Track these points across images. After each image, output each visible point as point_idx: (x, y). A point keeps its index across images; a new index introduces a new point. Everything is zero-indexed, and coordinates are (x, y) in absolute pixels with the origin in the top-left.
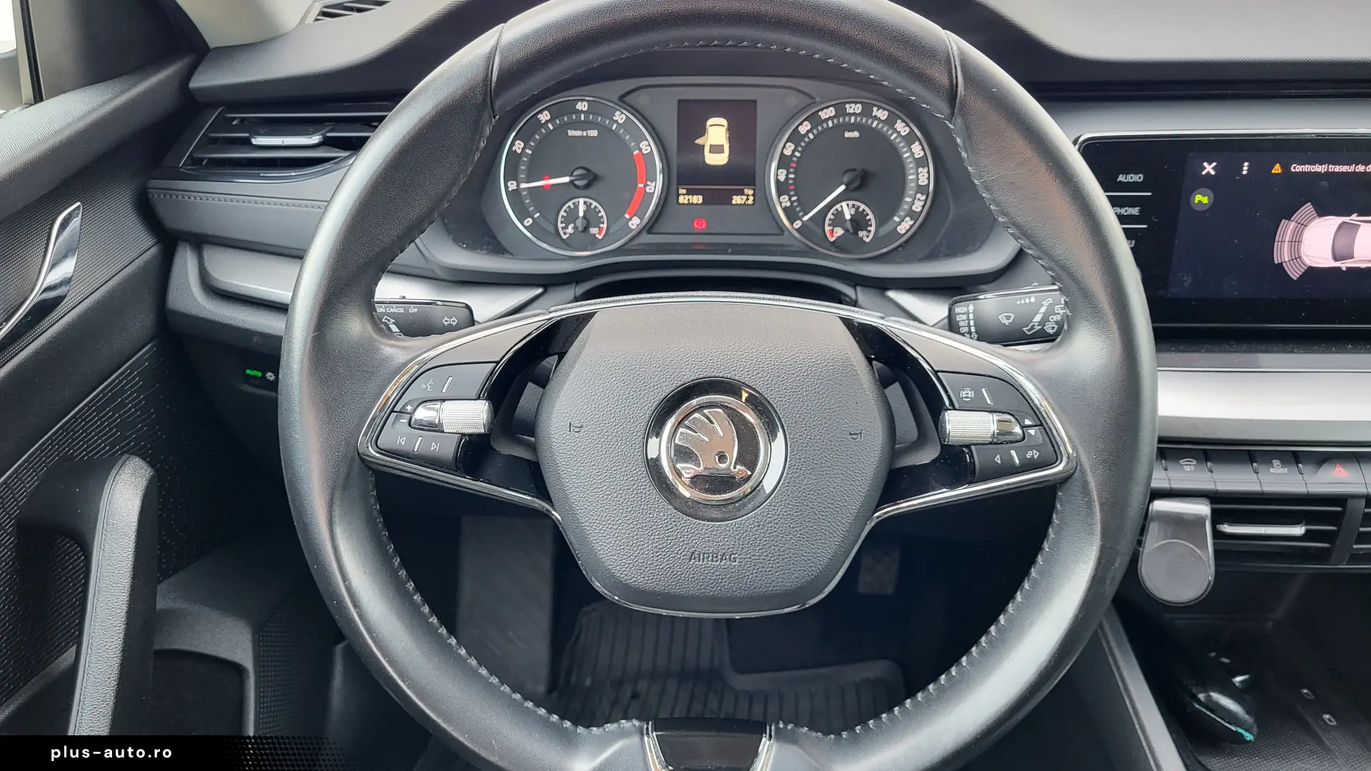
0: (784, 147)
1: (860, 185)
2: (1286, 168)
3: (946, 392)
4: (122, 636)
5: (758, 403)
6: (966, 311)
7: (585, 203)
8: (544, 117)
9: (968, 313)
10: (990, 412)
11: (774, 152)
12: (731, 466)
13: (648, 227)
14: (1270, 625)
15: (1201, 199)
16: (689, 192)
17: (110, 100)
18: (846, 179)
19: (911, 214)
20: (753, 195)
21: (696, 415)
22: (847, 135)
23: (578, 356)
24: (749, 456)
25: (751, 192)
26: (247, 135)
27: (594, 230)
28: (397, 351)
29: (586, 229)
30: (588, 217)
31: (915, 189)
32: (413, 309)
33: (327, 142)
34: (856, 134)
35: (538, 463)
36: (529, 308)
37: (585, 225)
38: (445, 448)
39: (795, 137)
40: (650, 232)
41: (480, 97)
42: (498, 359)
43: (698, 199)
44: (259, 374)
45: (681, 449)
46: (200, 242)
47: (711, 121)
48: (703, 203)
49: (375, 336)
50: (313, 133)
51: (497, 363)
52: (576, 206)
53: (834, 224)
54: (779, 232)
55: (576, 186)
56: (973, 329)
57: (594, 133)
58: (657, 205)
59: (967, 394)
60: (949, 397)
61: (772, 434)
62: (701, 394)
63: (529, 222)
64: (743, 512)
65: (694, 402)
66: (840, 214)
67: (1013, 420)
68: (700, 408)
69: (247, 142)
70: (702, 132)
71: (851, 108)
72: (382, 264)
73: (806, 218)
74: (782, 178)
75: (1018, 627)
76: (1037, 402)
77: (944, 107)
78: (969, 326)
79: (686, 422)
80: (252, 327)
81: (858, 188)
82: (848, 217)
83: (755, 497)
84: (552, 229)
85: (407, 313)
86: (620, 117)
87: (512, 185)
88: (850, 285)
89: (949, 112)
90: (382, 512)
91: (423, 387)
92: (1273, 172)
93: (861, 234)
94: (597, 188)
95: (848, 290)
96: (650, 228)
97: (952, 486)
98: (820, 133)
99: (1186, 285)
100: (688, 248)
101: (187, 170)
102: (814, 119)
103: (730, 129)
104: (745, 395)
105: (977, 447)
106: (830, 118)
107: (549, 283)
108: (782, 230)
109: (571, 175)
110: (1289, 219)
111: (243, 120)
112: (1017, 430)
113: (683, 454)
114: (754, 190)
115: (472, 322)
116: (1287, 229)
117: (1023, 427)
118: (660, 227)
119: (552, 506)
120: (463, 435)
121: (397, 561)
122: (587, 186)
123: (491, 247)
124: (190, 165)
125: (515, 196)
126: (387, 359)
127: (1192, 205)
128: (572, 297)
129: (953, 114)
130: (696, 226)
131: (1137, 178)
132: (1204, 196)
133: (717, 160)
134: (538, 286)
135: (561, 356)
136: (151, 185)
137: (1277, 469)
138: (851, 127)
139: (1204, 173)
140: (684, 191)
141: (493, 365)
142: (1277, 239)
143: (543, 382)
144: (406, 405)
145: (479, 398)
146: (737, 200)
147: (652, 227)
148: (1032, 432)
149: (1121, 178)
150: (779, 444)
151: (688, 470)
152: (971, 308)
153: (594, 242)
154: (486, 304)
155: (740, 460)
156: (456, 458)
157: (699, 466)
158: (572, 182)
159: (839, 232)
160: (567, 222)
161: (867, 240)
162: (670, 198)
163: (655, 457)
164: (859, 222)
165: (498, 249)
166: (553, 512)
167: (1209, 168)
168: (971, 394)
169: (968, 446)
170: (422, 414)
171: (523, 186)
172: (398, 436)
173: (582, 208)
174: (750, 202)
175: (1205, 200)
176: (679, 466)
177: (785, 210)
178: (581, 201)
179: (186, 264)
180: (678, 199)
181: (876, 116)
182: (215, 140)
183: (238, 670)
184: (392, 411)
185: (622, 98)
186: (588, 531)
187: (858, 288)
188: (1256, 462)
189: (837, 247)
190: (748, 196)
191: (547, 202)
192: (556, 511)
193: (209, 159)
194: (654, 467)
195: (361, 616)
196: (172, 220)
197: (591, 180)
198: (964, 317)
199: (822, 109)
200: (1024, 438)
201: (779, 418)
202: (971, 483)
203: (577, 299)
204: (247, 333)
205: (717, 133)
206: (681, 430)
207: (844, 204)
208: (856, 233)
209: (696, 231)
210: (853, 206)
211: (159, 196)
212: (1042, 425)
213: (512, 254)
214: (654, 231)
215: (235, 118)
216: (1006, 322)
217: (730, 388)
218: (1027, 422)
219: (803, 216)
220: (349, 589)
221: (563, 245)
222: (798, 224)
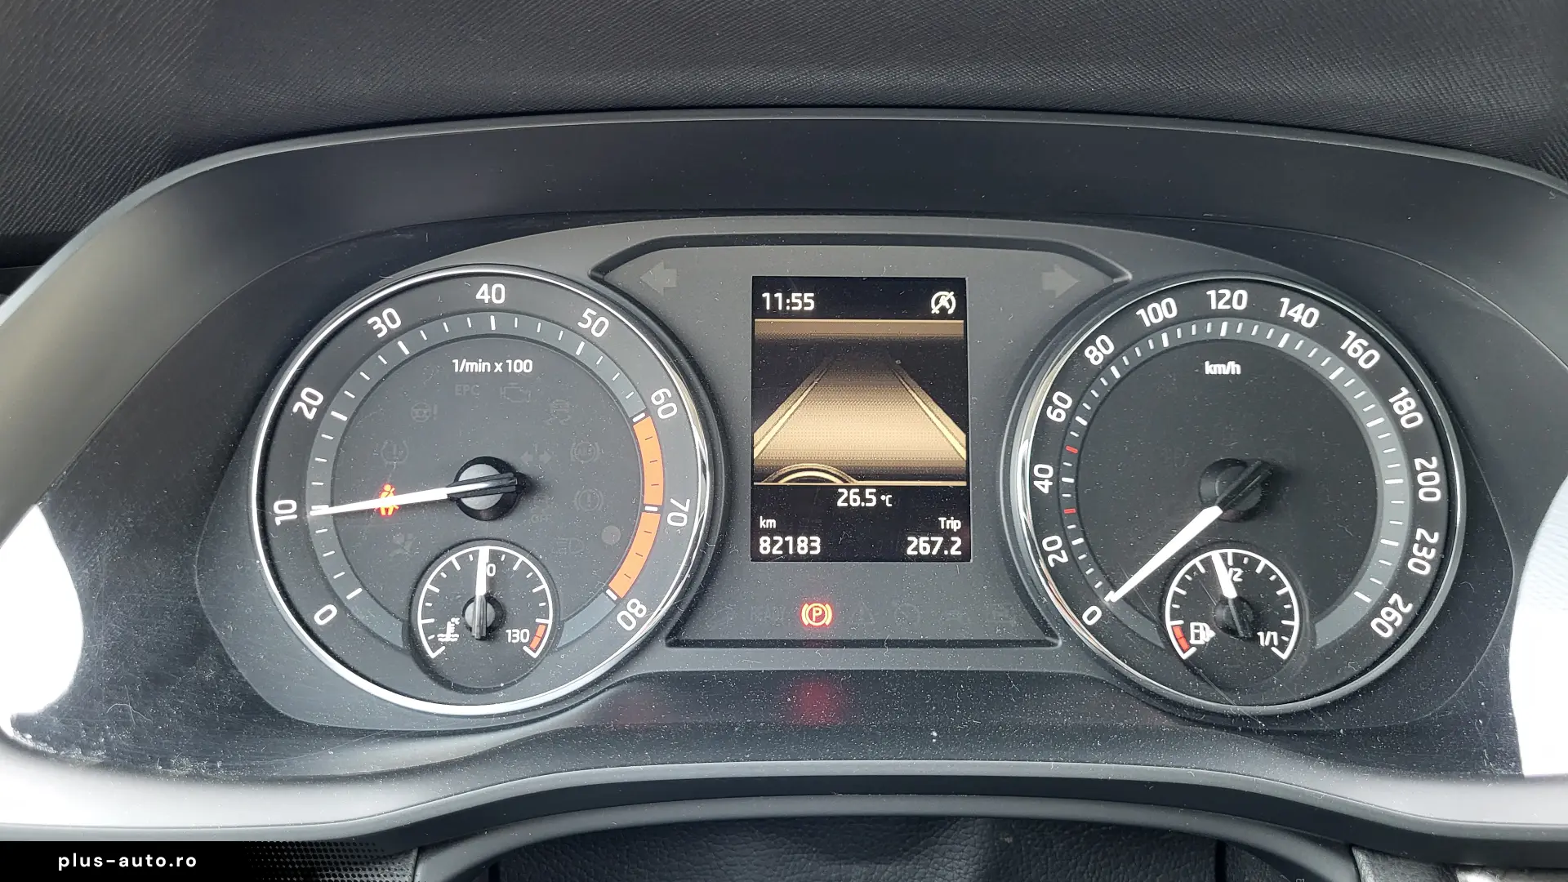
0: (1048, 401)
7: (494, 557)
8: (384, 322)
13: (669, 625)
16: (787, 526)
18: (1222, 488)
19: (1407, 583)
20: (964, 533)
22: (1210, 369)
25: (955, 524)
27: (516, 635)
29: (491, 632)
30: (497, 594)
31: (1410, 516)
34: (1233, 368)
37: (490, 620)
39: (1075, 378)
40: (675, 640)
43: (808, 545)
48: (822, 557)
52: (470, 567)
53: (1188, 613)
54: (1037, 634)
55: (469, 512)
57: (524, 366)
58: (700, 559)
63: (326, 614)
66: (1203, 586)
71: (1221, 299)
73: (1113, 597)
74: (1045, 486)
81: (1250, 515)
82: (1227, 591)
84: (393, 633)
86: (595, 324)
87: (283, 512)
93: (1265, 639)
94: (531, 515)
96: (674, 628)
98: (1139, 367)
102: (1125, 328)
106: (1166, 325)
108: (1051, 631)
109: (455, 481)
114: (965, 521)
118: (706, 625)
122: (502, 510)
125: (288, 541)
130: (806, 620)
138: (1222, 350)
140: (772, 522)
146: (920, 546)
147: (676, 630)
153: (519, 672)
158: (456, 500)
159: (1205, 634)
160: (440, 611)
161: (1284, 656)
162: (731, 545)
164: (1256, 606)
171: (318, 511)
173: (484, 573)
174: (954, 551)
177: (1056, 572)
178: (484, 551)
180: (756, 545)
181: (1289, 318)
185: (602, 272)
189: (1197, 677)
190: (948, 534)
197: (514, 494)
199: (1143, 302)
207: (1215, 555)
208: (1250, 636)
209: (806, 637)
210: (1241, 561)
214: (688, 638)
219: (1107, 591)
221: (425, 679)
222: (1093, 614)
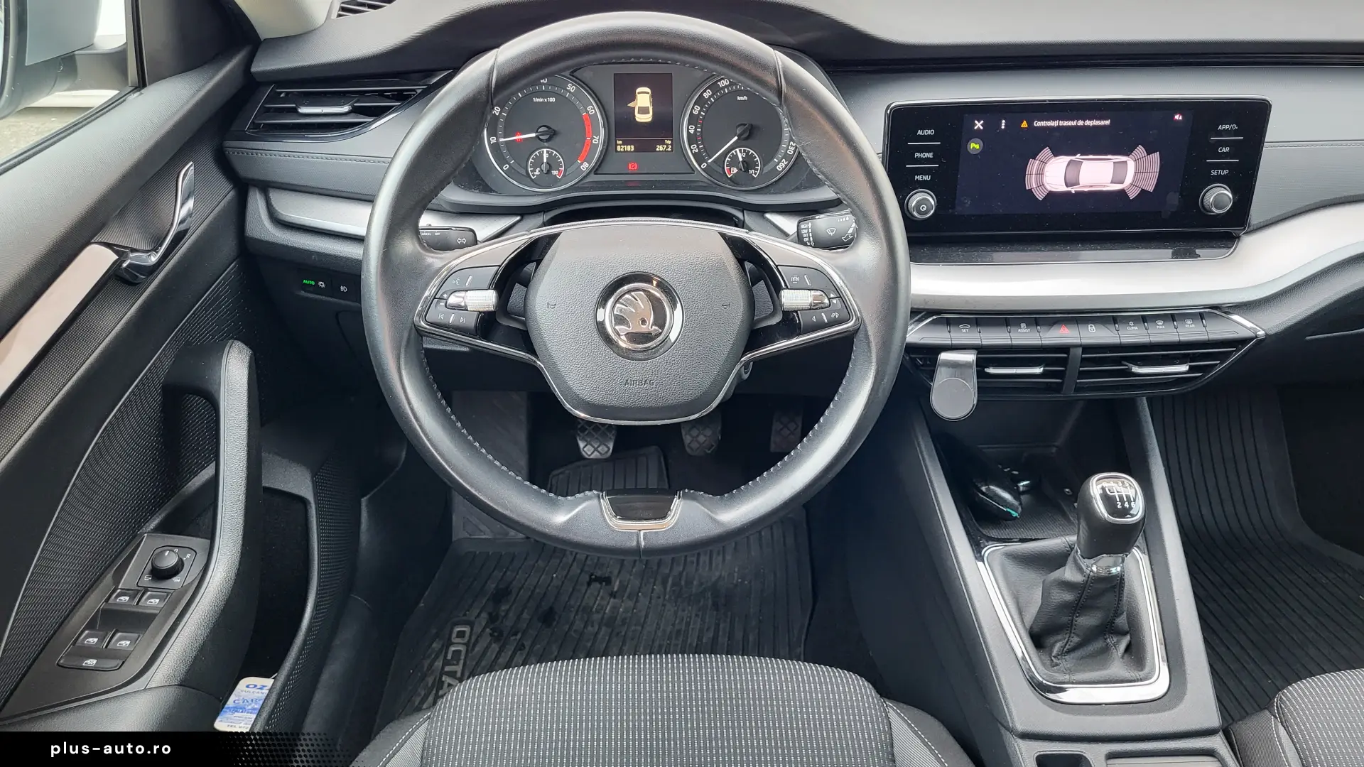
0: (693, 107)
1: (749, 134)
2: (1030, 123)
3: (783, 278)
4: (246, 459)
5: (663, 286)
6: (807, 226)
7: (548, 152)
9: (808, 229)
10: (809, 290)
11: (687, 109)
12: (649, 327)
13: (595, 170)
14: (1054, 450)
15: (975, 146)
16: (625, 143)
17: (204, 86)
18: (738, 132)
19: (786, 156)
20: (671, 144)
21: (627, 296)
22: (739, 98)
23: (551, 261)
24: (660, 321)
25: (669, 142)
26: (294, 105)
27: (554, 173)
28: (435, 260)
29: (549, 172)
30: (550, 162)
31: (788, 138)
32: (437, 233)
33: (356, 111)
34: (745, 98)
35: (527, 331)
36: (508, 233)
37: (548, 169)
38: (470, 321)
39: (701, 101)
40: (596, 173)
41: (484, 98)
42: (500, 264)
43: (630, 148)
44: (313, 283)
45: (618, 317)
46: (265, 187)
47: (639, 90)
48: (634, 151)
49: (421, 251)
50: (344, 104)
51: (500, 266)
52: (541, 155)
53: (731, 165)
54: (691, 171)
55: (541, 140)
56: (811, 239)
57: (552, 100)
58: (601, 152)
59: (796, 279)
60: (784, 281)
61: (674, 306)
62: (629, 283)
63: (506, 167)
64: (655, 356)
65: (626, 288)
66: (735, 157)
67: (824, 295)
68: (629, 292)
69: (294, 111)
70: (633, 98)
72: (424, 205)
73: (710, 161)
74: (692, 131)
75: (831, 424)
76: (838, 283)
77: (776, 99)
78: (809, 237)
79: (621, 301)
80: (311, 248)
81: (747, 138)
82: (741, 159)
83: (664, 345)
84: (523, 171)
85: (433, 236)
86: (571, 88)
87: (493, 140)
88: (739, 210)
89: (779, 103)
90: (428, 363)
91: (453, 282)
92: (1022, 126)
93: (751, 172)
94: (557, 140)
95: (739, 215)
96: (596, 170)
97: (789, 337)
98: (719, 98)
99: (967, 205)
100: (625, 185)
101: (252, 132)
102: (714, 87)
103: (653, 96)
104: (655, 283)
105: (802, 312)
106: (726, 86)
107: (524, 212)
108: (693, 170)
109: (537, 132)
110: (1034, 158)
111: (287, 94)
112: (826, 301)
113: (620, 320)
114: (672, 140)
115: (476, 242)
116: (1033, 166)
117: (829, 299)
118: (605, 169)
119: (537, 357)
120: (480, 312)
121: (439, 395)
122: (548, 140)
123: (481, 187)
124: (251, 129)
125: (495, 147)
126: (430, 265)
127: (969, 150)
128: (541, 222)
129: (781, 104)
130: (630, 168)
131: (931, 132)
132: (976, 144)
133: (642, 118)
134: (516, 215)
135: (539, 262)
136: (227, 145)
137: (1023, 329)
138: (742, 93)
139: (976, 128)
140: (621, 142)
141: (498, 267)
142: (1027, 173)
143: (526, 283)
144: (444, 293)
145: (489, 288)
146: (660, 148)
147: (597, 170)
148: (835, 301)
149: (920, 132)
150: (678, 311)
151: (622, 329)
152: (810, 225)
153: (555, 181)
154: (485, 228)
155: (655, 323)
156: (476, 326)
157: (629, 327)
158: (537, 137)
159: (735, 170)
160: (534, 166)
161: (756, 176)
162: (610, 148)
163: (601, 320)
164: (748, 164)
165: (487, 189)
166: (538, 362)
167: (979, 125)
168: (798, 279)
169: (796, 312)
170: (453, 300)
171: (502, 140)
172: (439, 314)
173: (545, 156)
174: (669, 149)
175: (977, 147)
176: (617, 327)
177: (695, 155)
178: (545, 150)
179: (256, 203)
180: (616, 148)
182: (268, 110)
183: (303, 501)
184: (435, 298)
185: (572, 73)
186: (561, 369)
187: (745, 212)
188: (1009, 325)
189: (733, 182)
190: (667, 145)
191: (520, 152)
192: (539, 361)
193: (264, 124)
194: (600, 326)
195: (421, 427)
196: (244, 171)
197: (552, 134)
198: (806, 231)
199: (720, 80)
200: (830, 305)
201: (678, 296)
202: (799, 334)
203: (545, 224)
204: (310, 253)
205: (643, 97)
206: (618, 305)
207: (738, 150)
208: (747, 171)
209: (630, 172)
210: (744, 151)
211: (234, 153)
212: (840, 297)
213: (496, 192)
214: (599, 172)
215: (283, 92)
216: (831, 234)
217: (646, 278)
218: (832, 296)
219: (708, 159)
220: (412, 409)
221: (532, 184)
222: (704, 165)
